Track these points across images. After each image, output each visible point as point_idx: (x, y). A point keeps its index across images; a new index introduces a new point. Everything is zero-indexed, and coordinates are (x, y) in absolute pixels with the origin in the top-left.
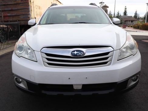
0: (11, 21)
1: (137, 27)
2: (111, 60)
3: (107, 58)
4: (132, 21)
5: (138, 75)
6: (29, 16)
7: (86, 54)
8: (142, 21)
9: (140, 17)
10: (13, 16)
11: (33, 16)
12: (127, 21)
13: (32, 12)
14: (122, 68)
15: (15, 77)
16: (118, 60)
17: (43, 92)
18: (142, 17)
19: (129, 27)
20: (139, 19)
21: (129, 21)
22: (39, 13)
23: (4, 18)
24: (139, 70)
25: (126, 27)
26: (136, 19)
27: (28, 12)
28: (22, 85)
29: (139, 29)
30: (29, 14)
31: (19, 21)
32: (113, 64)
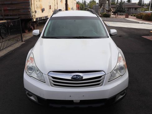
0: (11, 15)
1: (140, 17)
2: (103, 82)
3: (99, 81)
4: (136, 9)
5: (125, 91)
6: (29, 10)
7: (84, 78)
8: (147, 8)
9: (145, 3)
10: (13, 10)
11: (33, 10)
12: (131, 8)
13: (33, 5)
14: (111, 89)
15: (27, 92)
16: (108, 82)
17: (51, 105)
18: (147, 3)
19: (132, 16)
20: (143, 5)
21: (133, 8)
22: (39, 6)
23: (4, 12)
24: (127, 86)
25: (129, 16)
26: (140, 7)
27: (29, 6)
28: (32, 98)
29: (142, 19)
30: (29, 8)
31: (19, 15)
32: (104, 86)
